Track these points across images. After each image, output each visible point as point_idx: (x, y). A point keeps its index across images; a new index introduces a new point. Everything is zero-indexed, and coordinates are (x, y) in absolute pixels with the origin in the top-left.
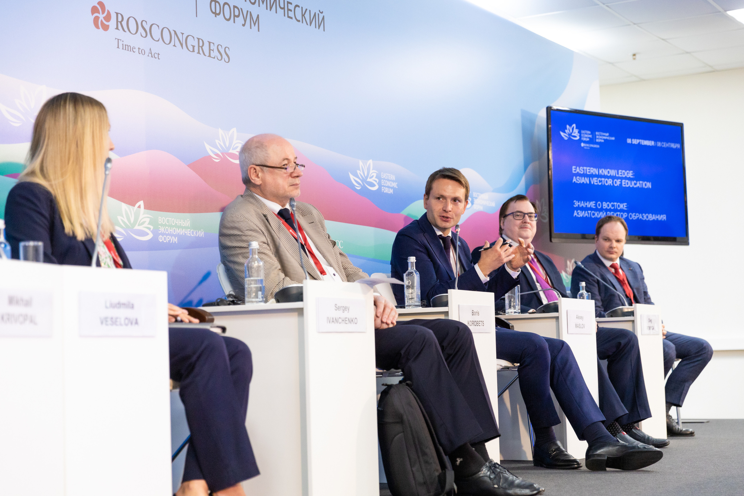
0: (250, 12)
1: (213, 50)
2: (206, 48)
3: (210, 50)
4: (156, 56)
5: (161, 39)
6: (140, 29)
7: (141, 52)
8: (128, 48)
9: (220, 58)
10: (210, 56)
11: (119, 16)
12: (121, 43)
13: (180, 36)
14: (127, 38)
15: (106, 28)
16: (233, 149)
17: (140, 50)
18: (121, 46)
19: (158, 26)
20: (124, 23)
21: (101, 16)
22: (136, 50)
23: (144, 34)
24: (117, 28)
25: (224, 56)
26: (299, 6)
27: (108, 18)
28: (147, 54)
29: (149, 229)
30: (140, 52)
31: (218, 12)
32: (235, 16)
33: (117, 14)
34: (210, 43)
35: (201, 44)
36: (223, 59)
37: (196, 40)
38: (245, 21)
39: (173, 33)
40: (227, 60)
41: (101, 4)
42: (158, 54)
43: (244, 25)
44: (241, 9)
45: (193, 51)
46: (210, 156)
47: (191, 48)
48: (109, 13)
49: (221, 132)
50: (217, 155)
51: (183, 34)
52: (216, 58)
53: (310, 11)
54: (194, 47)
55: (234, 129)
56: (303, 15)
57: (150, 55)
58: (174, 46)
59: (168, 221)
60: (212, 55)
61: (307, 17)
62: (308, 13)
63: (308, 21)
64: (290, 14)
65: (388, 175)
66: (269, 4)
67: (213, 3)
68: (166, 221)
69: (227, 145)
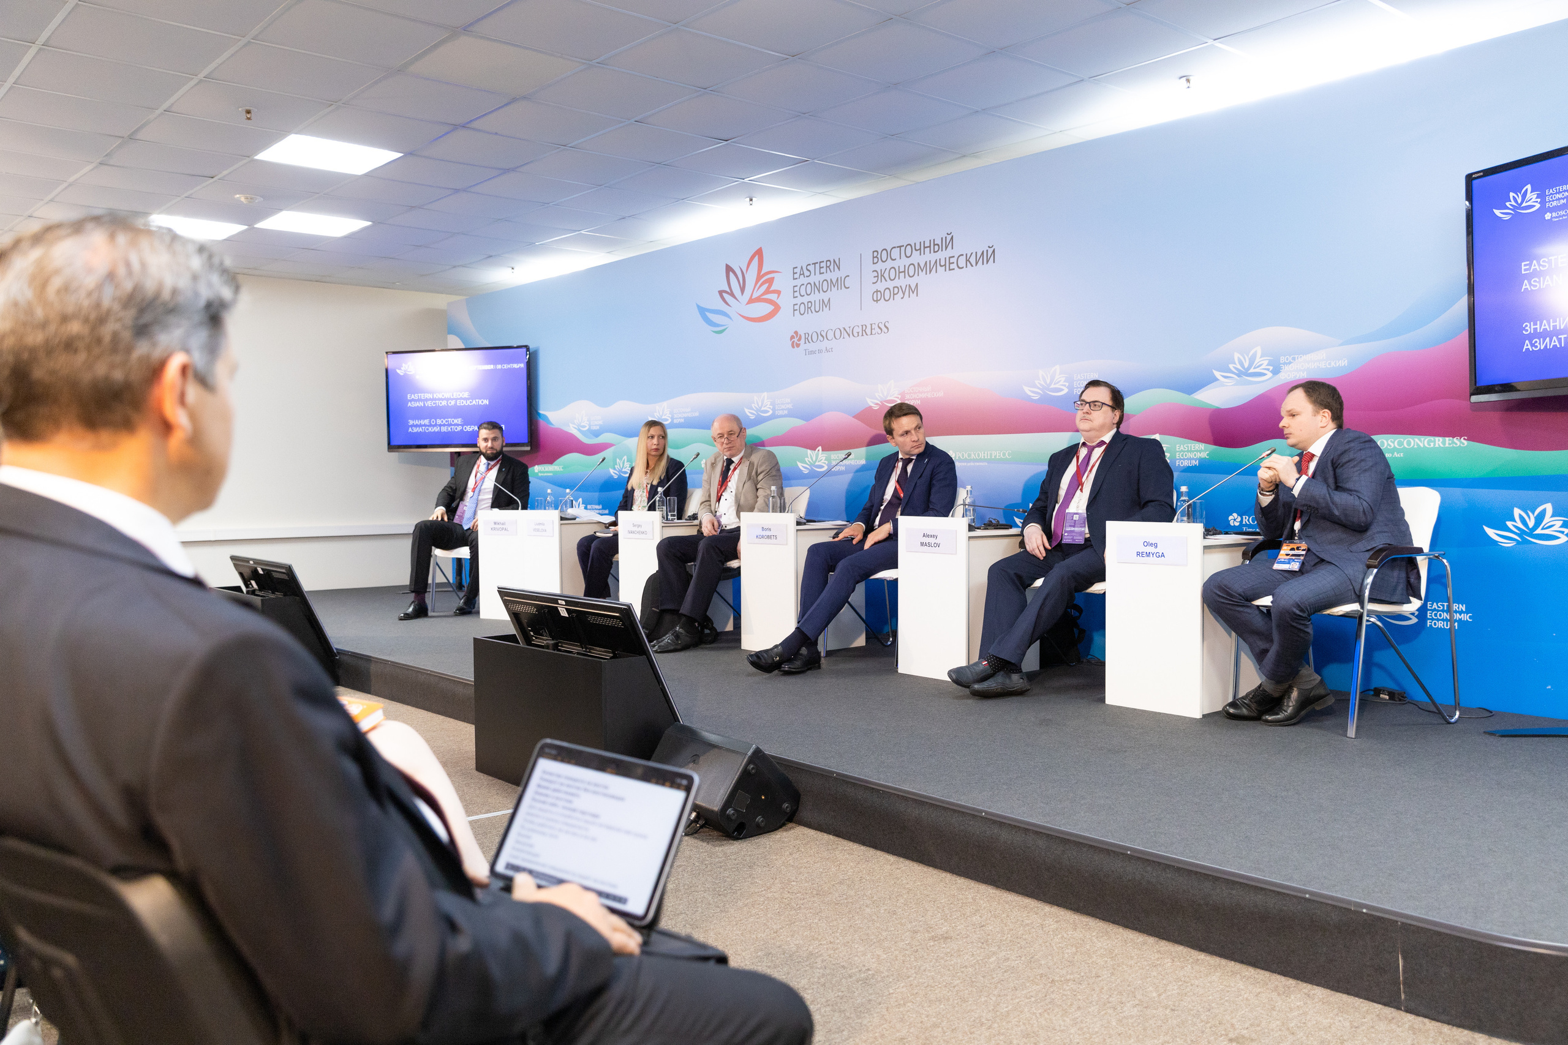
0: (909, 285)
1: (874, 329)
2: (868, 331)
3: (872, 329)
4: (830, 350)
5: (834, 338)
6: (820, 337)
7: (820, 351)
8: (812, 352)
9: (880, 331)
10: (871, 334)
11: (807, 335)
12: (807, 351)
13: (848, 330)
14: (811, 346)
15: (798, 345)
16: (891, 396)
18: (807, 354)
19: (832, 330)
20: (810, 338)
21: (796, 340)
22: (817, 352)
23: (822, 339)
24: (805, 343)
25: (885, 329)
26: (962, 255)
27: (800, 340)
28: (824, 351)
29: (825, 463)
31: (879, 298)
32: (894, 294)
33: (805, 334)
34: (871, 325)
36: (883, 332)
37: (861, 327)
38: (904, 294)
39: (842, 330)
40: (886, 330)
41: (796, 333)
42: (832, 348)
43: (902, 298)
44: (901, 286)
45: (858, 336)
46: (871, 407)
47: (856, 334)
48: (800, 336)
50: (877, 404)
51: (850, 327)
52: (877, 333)
53: (976, 253)
54: (858, 333)
56: (967, 260)
57: (826, 351)
58: (844, 338)
59: (838, 457)
60: (873, 332)
61: (973, 260)
62: (974, 254)
63: (974, 263)
64: (952, 266)
65: (1085, 374)
66: (929, 268)
67: (875, 293)
68: (836, 457)
69: (885, 394)
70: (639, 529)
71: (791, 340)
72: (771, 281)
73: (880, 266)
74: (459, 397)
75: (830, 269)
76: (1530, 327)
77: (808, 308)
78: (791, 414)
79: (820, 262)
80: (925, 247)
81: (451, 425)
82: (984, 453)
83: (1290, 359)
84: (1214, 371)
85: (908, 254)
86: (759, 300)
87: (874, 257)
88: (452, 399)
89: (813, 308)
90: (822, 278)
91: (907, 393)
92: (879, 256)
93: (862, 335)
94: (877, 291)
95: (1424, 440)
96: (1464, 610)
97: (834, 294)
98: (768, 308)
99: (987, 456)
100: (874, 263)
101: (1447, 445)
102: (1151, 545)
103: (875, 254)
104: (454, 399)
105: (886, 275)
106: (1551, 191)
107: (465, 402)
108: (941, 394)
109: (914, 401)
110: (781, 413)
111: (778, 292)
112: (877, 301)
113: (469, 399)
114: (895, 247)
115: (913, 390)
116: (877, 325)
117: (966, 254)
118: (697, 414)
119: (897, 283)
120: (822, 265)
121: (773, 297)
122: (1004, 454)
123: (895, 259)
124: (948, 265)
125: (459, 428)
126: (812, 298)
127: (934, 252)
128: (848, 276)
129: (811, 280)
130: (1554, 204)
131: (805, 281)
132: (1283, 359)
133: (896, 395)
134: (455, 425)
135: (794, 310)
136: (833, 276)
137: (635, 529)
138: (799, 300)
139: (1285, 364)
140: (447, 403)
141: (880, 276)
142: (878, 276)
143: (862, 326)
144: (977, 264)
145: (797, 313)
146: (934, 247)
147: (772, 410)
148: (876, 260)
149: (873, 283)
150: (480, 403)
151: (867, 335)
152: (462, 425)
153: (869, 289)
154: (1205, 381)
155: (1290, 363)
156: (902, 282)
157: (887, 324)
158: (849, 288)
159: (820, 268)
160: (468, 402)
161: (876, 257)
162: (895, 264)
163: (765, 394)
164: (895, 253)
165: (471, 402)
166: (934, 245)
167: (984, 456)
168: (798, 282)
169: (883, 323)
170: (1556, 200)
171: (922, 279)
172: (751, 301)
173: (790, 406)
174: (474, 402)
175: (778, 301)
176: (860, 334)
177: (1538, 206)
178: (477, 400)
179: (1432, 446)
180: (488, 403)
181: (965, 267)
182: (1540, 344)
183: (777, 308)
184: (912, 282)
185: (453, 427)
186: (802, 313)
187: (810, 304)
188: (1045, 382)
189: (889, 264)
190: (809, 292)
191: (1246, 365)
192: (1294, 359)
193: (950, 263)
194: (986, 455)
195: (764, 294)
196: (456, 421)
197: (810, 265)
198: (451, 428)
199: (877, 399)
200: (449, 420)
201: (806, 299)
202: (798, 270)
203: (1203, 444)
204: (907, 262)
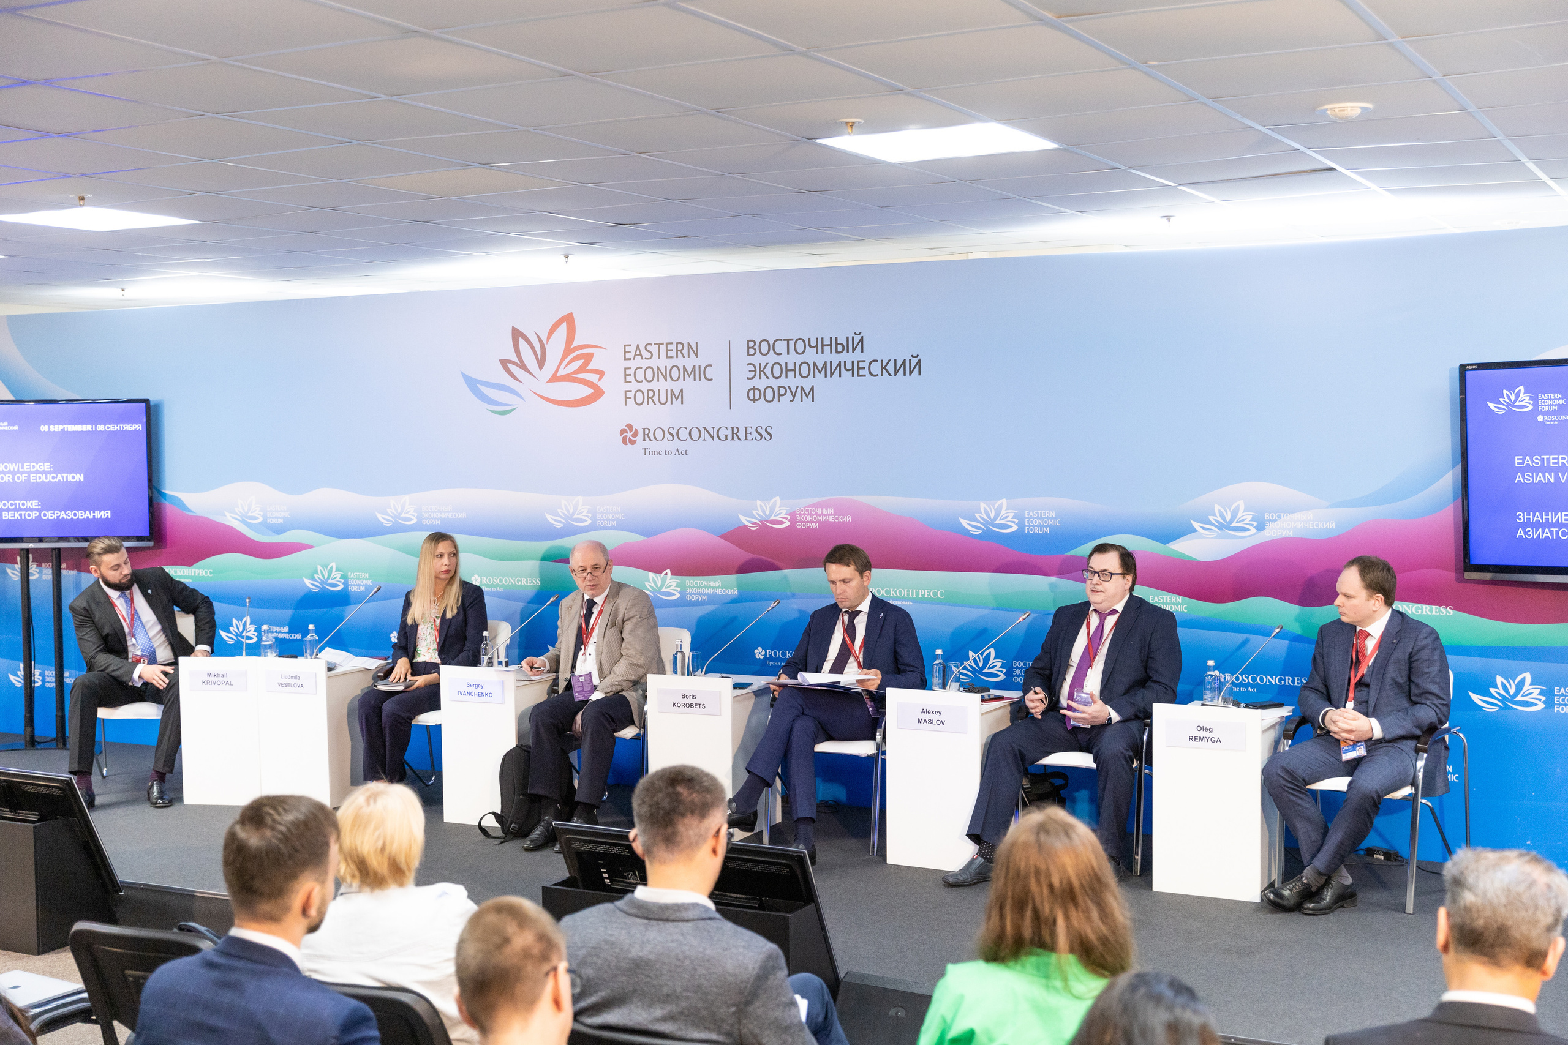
0: (802, 387)
1: (750, 433)
2: (742, 434)
3: (746, 433)
4: (684, 453)
5: (689, 438)
6: (667, 435)
8: (656, 453)
9: (758, 437)
10: (746, 439)
11: (647, 430)
12: (647, 451)
13: (710, 430)
14: (652, 445)
15: (633, 442)
16: (775, 516)
17: (667, 452)
18: (647, 453)
19: (686, 428)
20: (651, 435)
21: (629, 435)
22: (663, 453)
23: (670, 438)
24: (644, 440)
25: (765, 435)
26: (877, 361)
27: (636, 434)
28: (673, 453)
29: (676, 590)
30: (667, 453)
31: (757, 398)
32: (779, 395)
33: (644, 429)
34: (746, 428)
35: (735, 431)
36: (763, 438)
37: (730, 430)
38: (794, 397)
39: (702, 430)
40: (768, 437)
41: (630, 426)
42: (686, 451)
43: (791, 401)
44: (789, 387)
45: (726, 439)
46: (746, 526)
47: (723, 438)
48: (637, 431)
49: (759, 503)
50: (754, 523)
51: (713, 428)
52: (754, 438)
53: (895, 360)
54: (726, 436)
55: (778, 498)
56: (883, 368)
57: (677, 453)
58: (704, 440)
59: (696, 583)
60: (749, 437)
61: (891, 368)
62: (892, 363)
63: (892, 372)
64: (862, 372)
65: (1039, 512)
66: (829, 370)
67: (752, 391)
68: (694, 583)
69: (768, 513)
70: (479, 690)
71: (621, 435)
72: (588, 358)
73: (757, 359)
74: (32, 470)
75: (682, 353)
76: (1523, 517)
77: (648, 397)
78: (621, 526)
79: (667, 344)
80: (823, 345)
81: (20, 509)
82: (908, 591)
83: (1275, 516)
84: (1192, 521)
85: (800, 350)
86: (567, 378)
87: (749, 348)
88: (22, 473)
89: (656, 398)
90: (669, 363)
91: (800, 514)
92: (757, 347)
93: (733, 439)
94: (754, 389)
95: (1412, 607)
96: (1451, 771)
97: (689, 385)
98: (582, 391)
99: (912, 594)
100: (749, 355)
101: (1434, 613)
102: (1206, 729)
103: (752, 344)
104: (24, 472)
105: (768, 371)
106: (1543, 396)
107: (43, 477)
108: (848, 519)
109: (810, 524)
110: (605, 523)
111: (601, 374)
112: (754, 400)
113: (50, 472)
114: (780, 340)
115: (807, 511)
116: (754, 429)
117: (882, 361)
118: (463, 515)
119: (783, 382)
120: (670, 347)
121: (593, 378)
122: (935, 594)
123: (781, 354)
124: (856, 370)
125: (34, 515)
126: (654, 385)
127: (837, 352)
128: (711, 366)
129: (654, 363)
130: (1546, 408)
131: (645, 364)
132: (1267, 516)
133: (782, 515)
134: (26, 510)
135: (626, 398)
136: (689, 362)
137: (473, 689)
138: (634, 386)
139: (1269, 520)
140: (13, 479)
141: (758, 371)
142: (755, 371)
143: (733, 428)
144: (896, 374)
145: (631, 402)
146: (835, 345)
147: (591, 519)
148: (752, 351)
149: (748, 378)
150: (70, 478)
151: (739, 439)
152: (40, 511)
153: (742, 385)
154: (1182, 531)
155: (1275, 520)
156: (792, 382)
157: (769, 429)
158: (712, 379)
159: (667, 350)
160: (50, 477)
161: (753, 348)
162: (782, 360)
163: (580, 498)
164: (781, 347)
165: (53, 478)
166: (837, 344)
167: (908, 595)
168: (633, 364)
169: (764, 429)
170: (1548, 405)
171: (819, 381)
172: (555, 378)
173: (620, 516)
174: (59, 477)
175: (602, 384)
176: (730, 437)
177: (1530, 407)
178: (65, 475)
179: (1420, 613)
180: (82, 479)
181: (880, 375)
182: (1533, 533)
183: (598, 393)
184: (807, 384)
185: (23, 513)
186: (639, 402)
187: (651, 394)
188: (988, 515)
189: (772, 358)
190: (649, 378)
191: (1228, 519)
192: (1280, 517)
193: (859, 368)
194: (910, 593)
195: (578, 371)
196: (28, 504)
197: (651, 345)
198: (20, 515)
199: (757, 519)
200: (17, 502)
201: (645, 387)
202: (632, 349)
203: (1181, 597)
204: (799, 359)
